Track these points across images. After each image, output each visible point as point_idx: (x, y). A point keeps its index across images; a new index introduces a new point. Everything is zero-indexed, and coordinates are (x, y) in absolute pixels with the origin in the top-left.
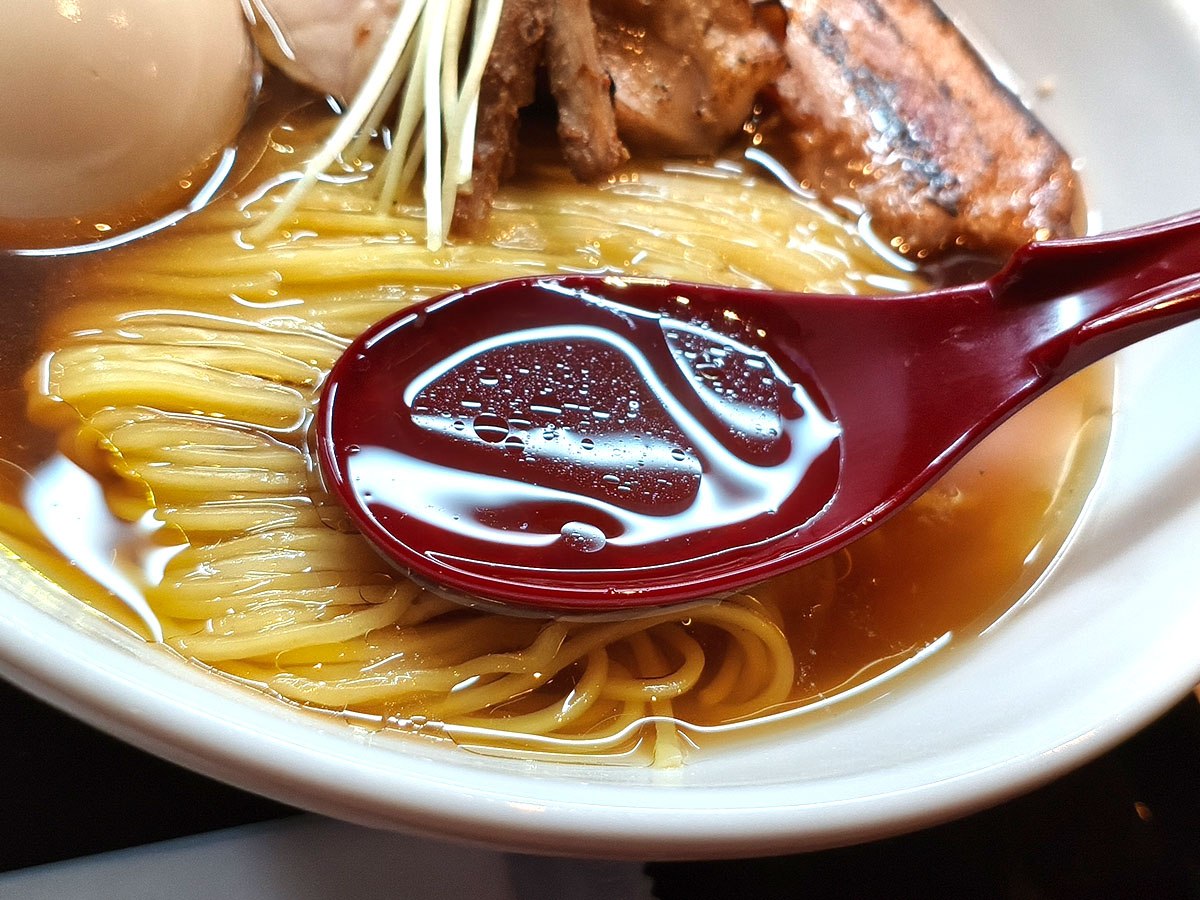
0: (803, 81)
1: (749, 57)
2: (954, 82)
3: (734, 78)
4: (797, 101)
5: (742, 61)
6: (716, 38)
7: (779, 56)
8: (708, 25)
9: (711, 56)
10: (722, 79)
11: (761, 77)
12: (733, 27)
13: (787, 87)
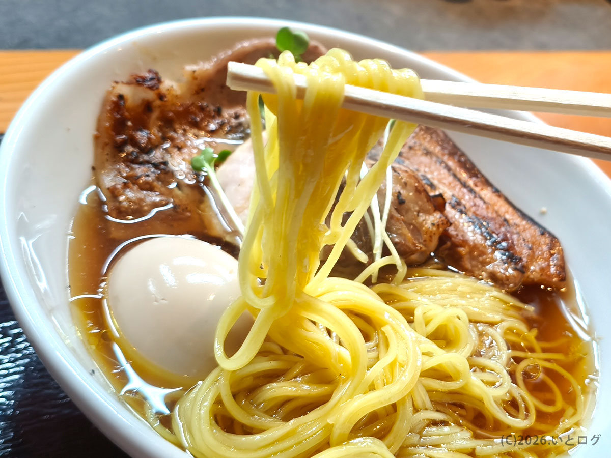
0: (456, 228)
1: (436, 222)
2: (508, 217)
3: (431, 232)
4: (457, 235)
5: (433, 225)
6: (422, 217)
7: (446, 220)
8: (418, 212)
9: (421, 225)
10: (427, 232)
11: (441, 229)
12: (428, 213)
13: (452, 231)
